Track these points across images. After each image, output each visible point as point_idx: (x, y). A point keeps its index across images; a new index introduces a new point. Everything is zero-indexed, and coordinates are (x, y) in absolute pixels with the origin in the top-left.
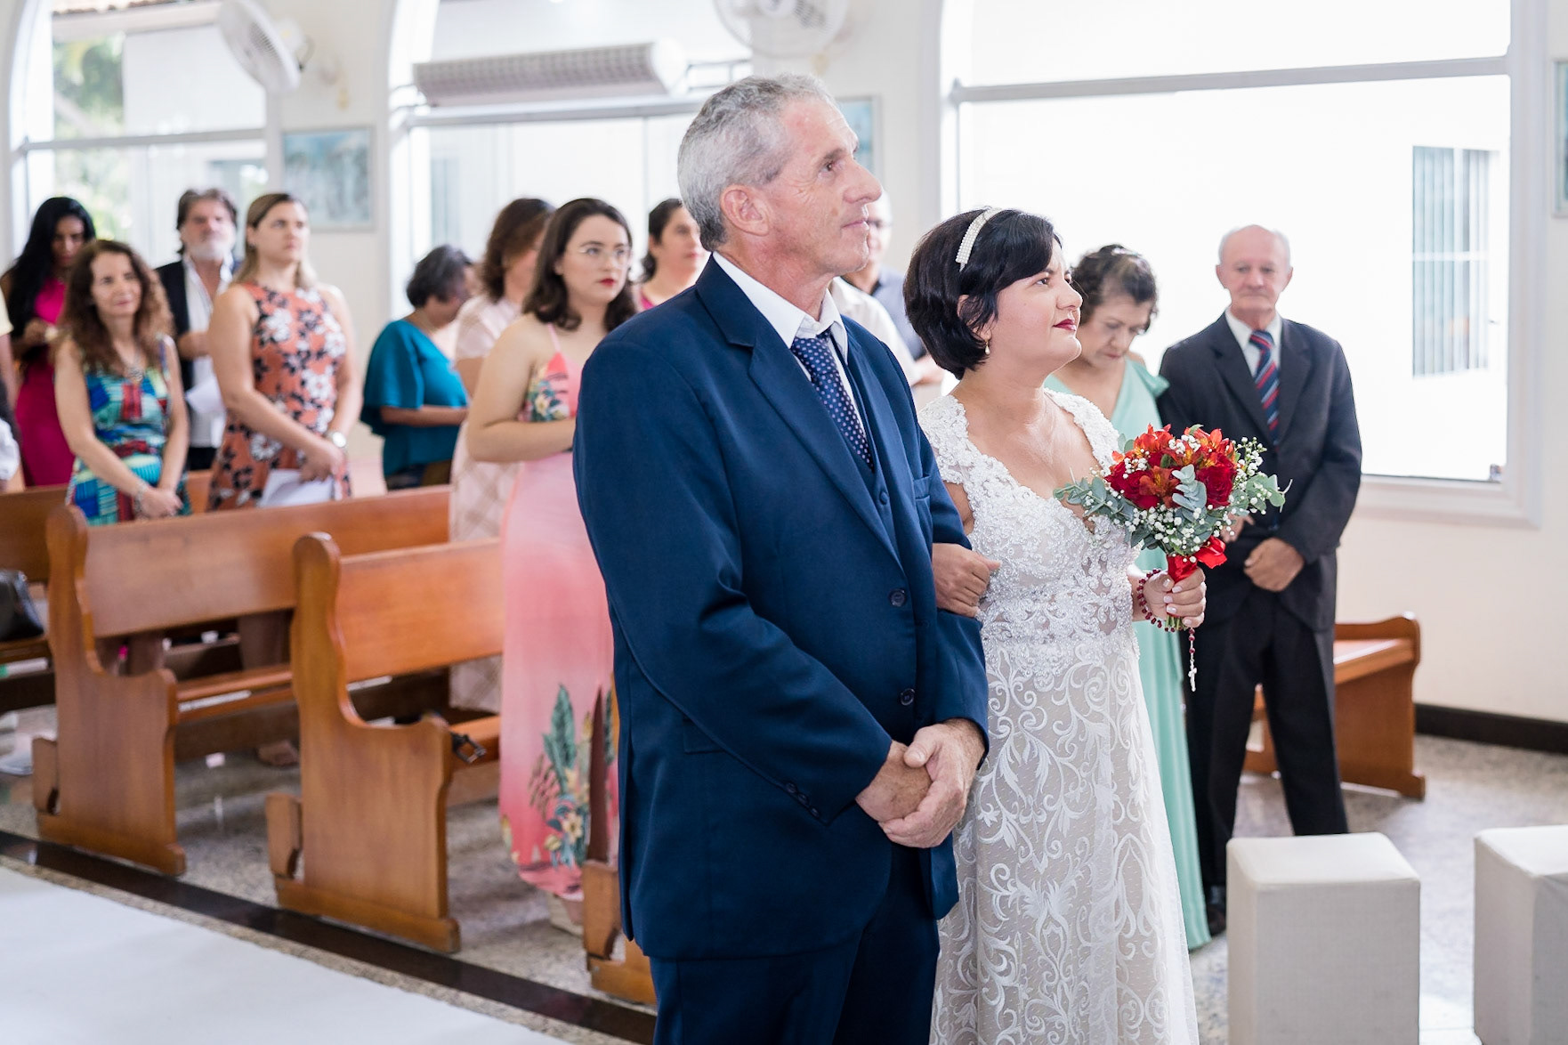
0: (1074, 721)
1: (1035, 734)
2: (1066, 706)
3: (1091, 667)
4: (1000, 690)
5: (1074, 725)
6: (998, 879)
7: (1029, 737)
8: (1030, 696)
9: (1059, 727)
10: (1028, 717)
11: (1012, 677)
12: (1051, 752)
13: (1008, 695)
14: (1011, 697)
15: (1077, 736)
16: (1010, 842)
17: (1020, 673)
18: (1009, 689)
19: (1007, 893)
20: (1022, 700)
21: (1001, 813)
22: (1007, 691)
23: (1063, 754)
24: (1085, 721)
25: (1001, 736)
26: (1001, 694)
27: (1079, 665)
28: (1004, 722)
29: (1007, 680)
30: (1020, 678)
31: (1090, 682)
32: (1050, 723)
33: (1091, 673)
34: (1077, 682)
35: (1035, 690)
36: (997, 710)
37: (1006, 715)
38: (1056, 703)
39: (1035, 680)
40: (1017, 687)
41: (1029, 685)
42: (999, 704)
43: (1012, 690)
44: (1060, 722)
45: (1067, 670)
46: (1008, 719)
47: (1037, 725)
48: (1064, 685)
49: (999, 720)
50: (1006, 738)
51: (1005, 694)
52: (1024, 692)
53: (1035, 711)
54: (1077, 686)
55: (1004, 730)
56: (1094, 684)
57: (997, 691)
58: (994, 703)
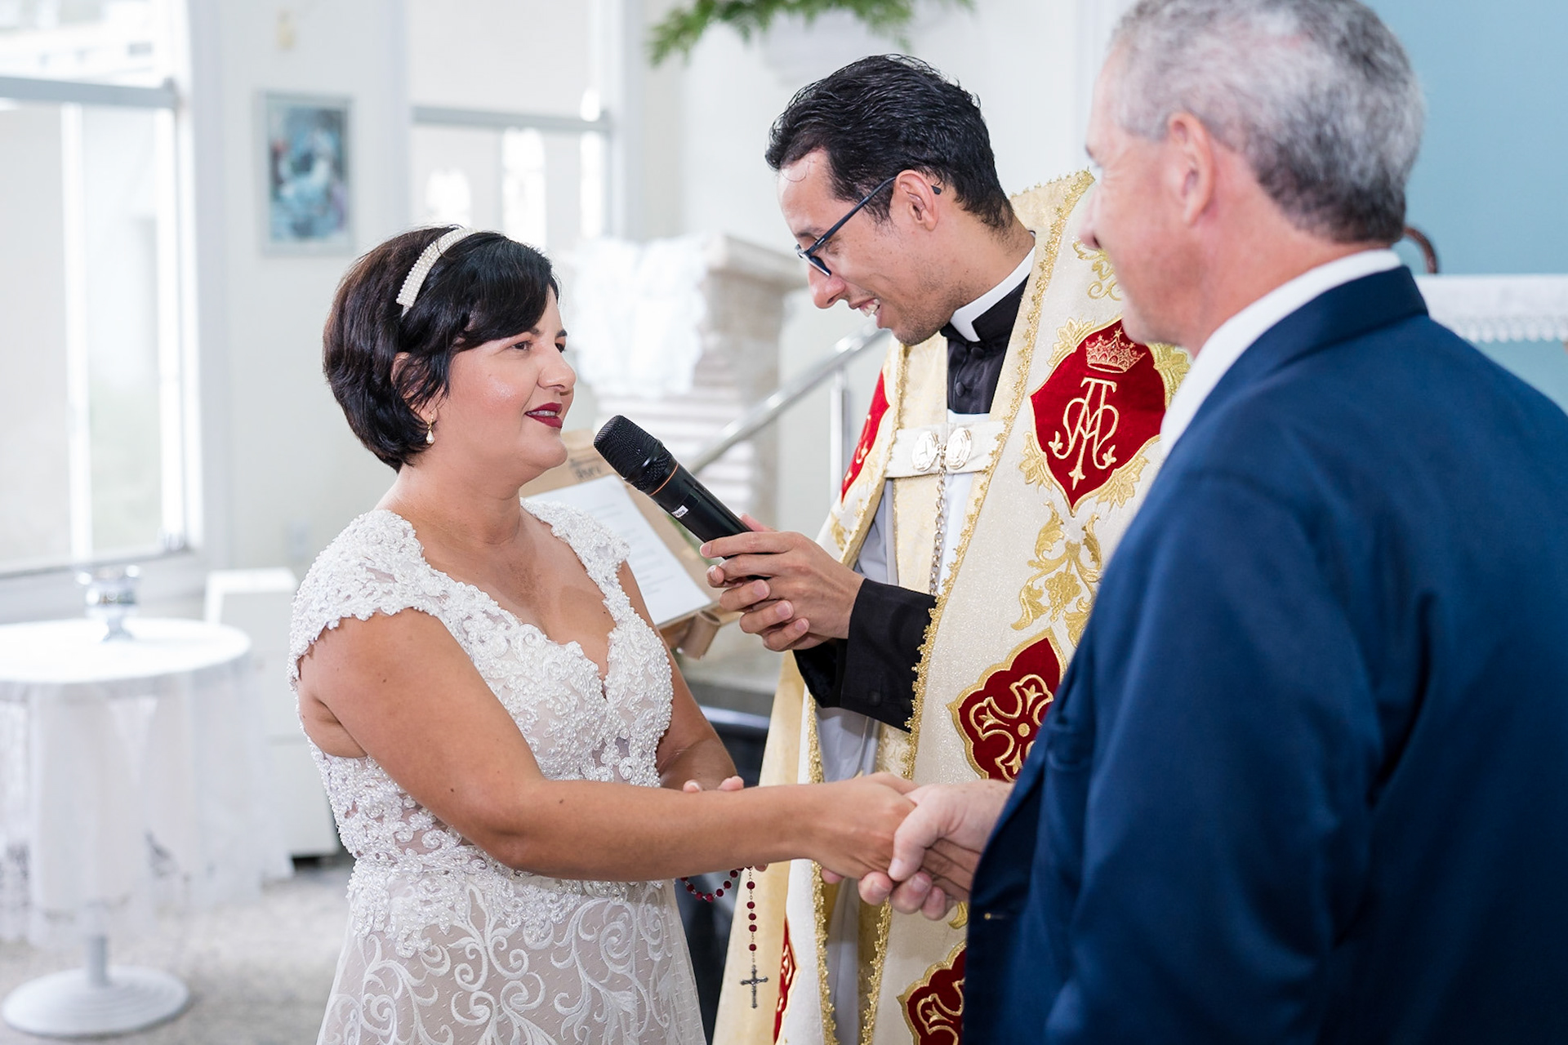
0: (586, 991)
1: (527, 1014)
2: (573, 969)
4: (473, 951)
5: (586, 999)
7: (517, 1021)
9: (563, 1002)
10: (515, 990)
11: (488, 929)
14: (489, 960)
15: (590, 1016)
17: (501, 924)
18: (486, 948)
20: (506, 965)
22: (482, 952)
24: (602, 991)
26: (474, 956)
29: (482, 934)
30: (501, 929)
31: (607, 930)
32: (548, 999)
33: (609, 915)
34: (589, 932)
35: (525, 948)
36: (469, 983)
37: (483, 989)
38: (558, 965)
39: (525, 932)
40: (499, 944)
41: (515, 940)
42: (471, 972)
43: (491, 950)
44: (566, 995)
45: (572, 912)
46: (486, 995)
47: (530, 1001)
48: (569, 936)
49: (473, 997)
50: (485, 1025)
51: (479, 956)
52: (508, 951)
53: (526, 979)
54: (588, 938)
55: (482, 1012)
56: (614, 932)
57: (467, 950)
58: (464, 972)
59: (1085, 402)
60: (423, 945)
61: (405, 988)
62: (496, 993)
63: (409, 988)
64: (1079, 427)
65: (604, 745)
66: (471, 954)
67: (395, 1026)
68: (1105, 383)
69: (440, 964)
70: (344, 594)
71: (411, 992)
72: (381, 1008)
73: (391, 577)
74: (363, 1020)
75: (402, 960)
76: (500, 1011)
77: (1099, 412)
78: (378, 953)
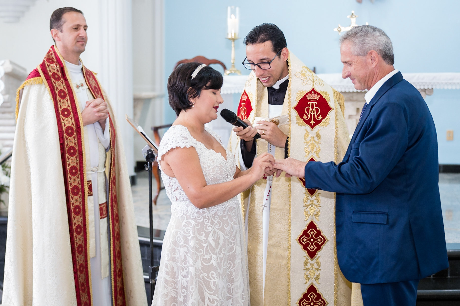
0: (230, 224)
1: (218, 229)
2: (227, 220)
3: (233, 207)
4: (208, 216)
5: (230, 226)
6: (212, 277)
7: (217, 231)
8: (217, 217)
10: (216, 224)
12: (223, 234)
13: (210, 218)
14: (211, 218)
15: (230, 229)
16: (215, 264)
17: (213, 210)
18: (210, 216)
19: (215, 281)
20: (214, 219)
21: (211, 256)
23: (227, 235)
24: (232, 224)
25: (209, 231)
26: (208, 217)
27: (230, 206)
28: (209, 226)
29: (209, 212)
30: (213, 212)
32: (223, 226)
33: (233, 209)
34: (229, 212)
35: (218, 215)
36: (207, 223)
37: (210, 224)
38: (225, 219)
39: (218, 212)
40: (213, 215)
41: (216, 214)
42: (207, 220)
43: (211, 216)
44: (226, 225)
45: (227, 208)
46: (210, 225)
47: (219, 226)
48: (226, 213)
49: (208, 226)
50: (211, 231)
51: (209, 217)
52: (214, 216)
53: (218, 222)
54: (230, 213)
55: (210, 229)
56: (234, 213)
57: (206, 216)
58: (206, 220)
59: (310, 107)
60: (197, 215)
61: (194, 225)
62: (213, 225)
63: (194, 224)
64: (310, 113)
65: (228, 174)
66: (207, 217)
67: (192, 233)
68: (314, 103)
69: (200, 219)
70: (177, 142)
71: (195, 225)
72: (187, 230)
73: (187, 138)
74: (183, 233)
75: (192, 219)
76: (214, 229)
77: (314, 109)
78: (186, 219)
